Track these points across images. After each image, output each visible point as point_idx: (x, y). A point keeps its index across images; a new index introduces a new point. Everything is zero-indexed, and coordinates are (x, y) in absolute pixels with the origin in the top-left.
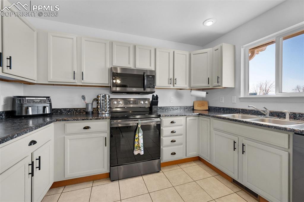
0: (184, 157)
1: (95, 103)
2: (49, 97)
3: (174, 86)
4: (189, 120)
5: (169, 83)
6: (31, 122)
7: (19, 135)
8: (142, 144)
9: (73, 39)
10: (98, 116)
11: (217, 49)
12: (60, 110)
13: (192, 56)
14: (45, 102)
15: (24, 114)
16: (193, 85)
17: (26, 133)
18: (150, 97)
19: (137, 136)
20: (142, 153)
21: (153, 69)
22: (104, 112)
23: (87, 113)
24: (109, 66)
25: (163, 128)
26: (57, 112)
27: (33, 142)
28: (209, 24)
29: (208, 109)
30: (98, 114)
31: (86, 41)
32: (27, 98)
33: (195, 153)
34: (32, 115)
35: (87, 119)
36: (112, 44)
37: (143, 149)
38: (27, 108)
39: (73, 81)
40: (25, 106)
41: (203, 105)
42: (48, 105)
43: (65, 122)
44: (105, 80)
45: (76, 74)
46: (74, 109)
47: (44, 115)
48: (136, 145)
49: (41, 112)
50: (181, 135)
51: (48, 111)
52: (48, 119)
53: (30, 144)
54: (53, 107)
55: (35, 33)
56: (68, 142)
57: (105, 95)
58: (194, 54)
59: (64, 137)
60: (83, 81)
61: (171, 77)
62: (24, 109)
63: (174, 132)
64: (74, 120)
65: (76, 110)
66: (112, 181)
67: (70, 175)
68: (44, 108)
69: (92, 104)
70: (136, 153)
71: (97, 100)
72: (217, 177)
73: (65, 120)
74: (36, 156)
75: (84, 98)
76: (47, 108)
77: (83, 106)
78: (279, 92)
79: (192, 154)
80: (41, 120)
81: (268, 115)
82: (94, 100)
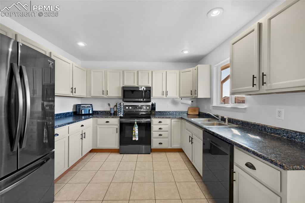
0: (170, 148)
1: (115, 108)
2: (92, 105)
3: (166, 96)
4: (174, 121)
5: (162, 95)
6: (83, 117)
7: (77, 121)
8: (137, 134)
9: (102, 72)
10: (117, 116)
11: (190, 70)
12: (97, 111)
13: (181, 73)
14: (89, 107)
15: (80, 113)
16: (182, 95)
17: (80, 121)
18: (150, 104)
19: (134, 129)
20: (137, 139)
21: (150, 86)
22: (120, 114)
23: (111, 114)
24: (122, 86)
25: (153, 126)
26: (96, 113)
27: (82, 126)
28: (186, 52)
29: (198, 114)
30: (117, 115)
31: (109, 72)
32: (82, 105)
33: (178, 145)
34: (84, 114)
35: (108, 117)
36: (123, 72)
37: (138, 137)
38: (82, 111)
39: (103, 96)
40: (81, 109)
41: (195, 111)
42: (91, 109)
43: (97, 118)
44: (120, 94)
45: (104, 92)
46: (104, 111)
47: (89, 114)
48: (134, 134)
49: (88, 113)
50: (167, 131)
51: (91, 112)
52: (91, 116)
53: (81, 126)
54: (94, 110)
55: (85, 72)
56: (99, 129)
57: (121, 103)
58: (182, 72)
59: (97, 126)
60: (107, 96)
61: (164, 90)
62: (80, 111)
63: (161, 129)
64: (101, 117)
65: (105, 112)
66: (120, 154)
67: (100, 146)
68: (89, 110)
69: (114, 108)
70: (134, 139)
71: (116, 106)
72: (186, 162)
73: (97, 117)
74: (83, 132)
75: (109, 105)
76: (90, 110)
77: (109, 110)
78: (232, 103)
79: (176, 146)
80: (87, 117)
81: (220, 120)
82: (115, 106)
